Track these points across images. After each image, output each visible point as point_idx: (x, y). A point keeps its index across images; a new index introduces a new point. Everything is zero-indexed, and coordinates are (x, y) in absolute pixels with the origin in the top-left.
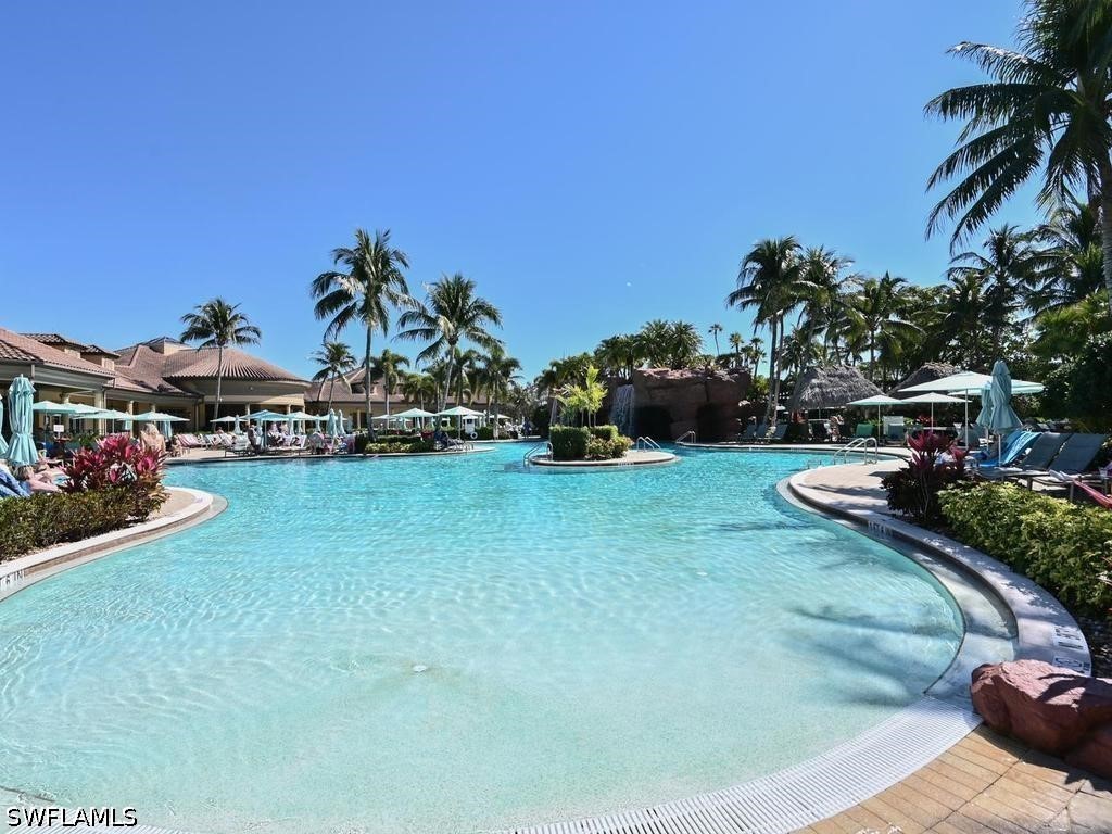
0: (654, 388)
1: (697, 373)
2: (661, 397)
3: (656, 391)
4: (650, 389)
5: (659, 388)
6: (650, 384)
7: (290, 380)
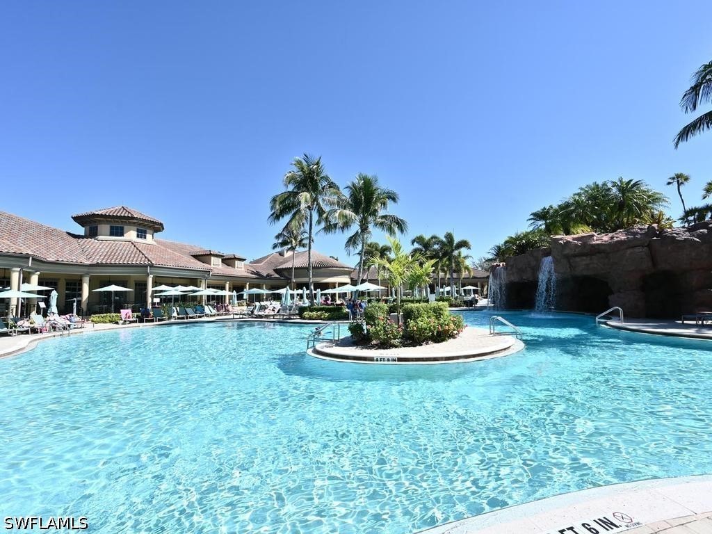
0: (575, 256)
1: (635, 234)
2: (583, 267)
3: (578, 259)
4: (567, 257)
5: (581, 255)
6: (567, 252)
7: (336, 267)
